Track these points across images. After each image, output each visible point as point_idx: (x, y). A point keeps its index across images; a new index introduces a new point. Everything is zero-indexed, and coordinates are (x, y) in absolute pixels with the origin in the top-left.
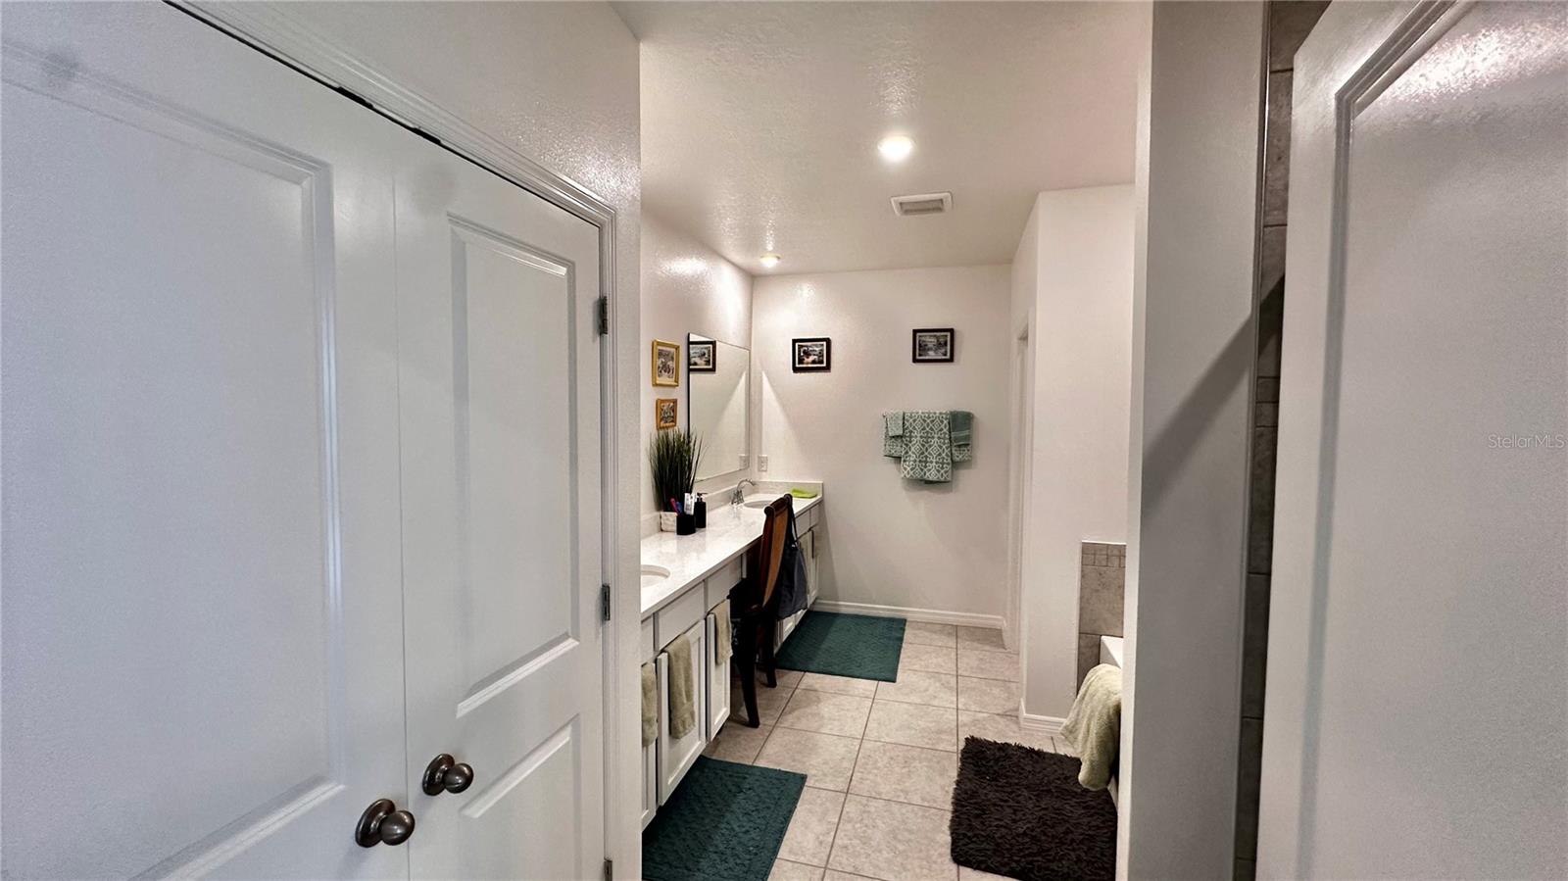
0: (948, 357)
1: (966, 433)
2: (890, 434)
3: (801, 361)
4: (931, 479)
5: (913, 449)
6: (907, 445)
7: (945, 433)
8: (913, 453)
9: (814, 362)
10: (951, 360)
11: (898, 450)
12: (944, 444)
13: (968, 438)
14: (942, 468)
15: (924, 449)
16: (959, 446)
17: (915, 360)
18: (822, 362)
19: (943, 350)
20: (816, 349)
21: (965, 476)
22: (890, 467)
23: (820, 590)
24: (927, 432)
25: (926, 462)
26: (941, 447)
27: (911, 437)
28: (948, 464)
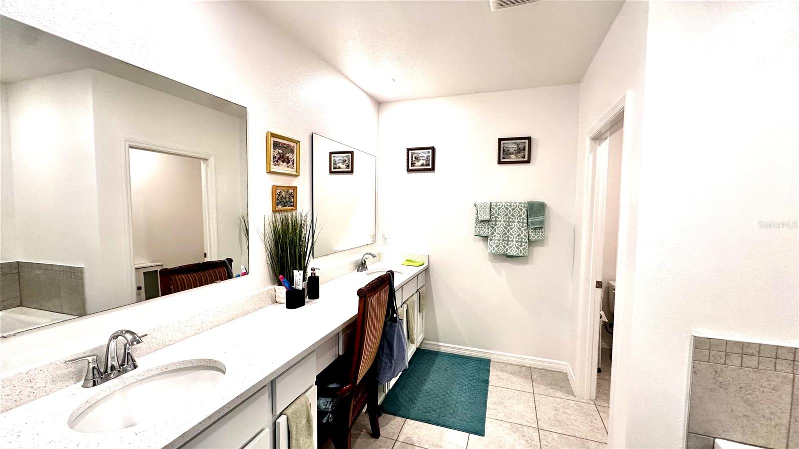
0: (526, 159)
1: (541, 218)
2: (480, 219)
3: (413, 164)
4: (512, 254)
5: (497, 230)
6: (493, 227)
7: (523, 219)
8: (498, 234)
9: (423, 165)
10: (528, 162)
11: (486, 231)
12: (523, 227)
13: (542, 222)
14: (521, 246)
15: (506, 231)
16: (535, 229)
17: (500, 162)
18: (428, 165)
19: (522, 154)
20: (424, 155)
21: (539, 252)
22: (480, 244)
23: (426, 334)
24: (509, 218)
25: (508, 241)
26: (520, 229)
27: (496, 221)
28: (526, 242)
